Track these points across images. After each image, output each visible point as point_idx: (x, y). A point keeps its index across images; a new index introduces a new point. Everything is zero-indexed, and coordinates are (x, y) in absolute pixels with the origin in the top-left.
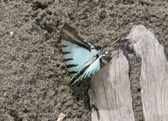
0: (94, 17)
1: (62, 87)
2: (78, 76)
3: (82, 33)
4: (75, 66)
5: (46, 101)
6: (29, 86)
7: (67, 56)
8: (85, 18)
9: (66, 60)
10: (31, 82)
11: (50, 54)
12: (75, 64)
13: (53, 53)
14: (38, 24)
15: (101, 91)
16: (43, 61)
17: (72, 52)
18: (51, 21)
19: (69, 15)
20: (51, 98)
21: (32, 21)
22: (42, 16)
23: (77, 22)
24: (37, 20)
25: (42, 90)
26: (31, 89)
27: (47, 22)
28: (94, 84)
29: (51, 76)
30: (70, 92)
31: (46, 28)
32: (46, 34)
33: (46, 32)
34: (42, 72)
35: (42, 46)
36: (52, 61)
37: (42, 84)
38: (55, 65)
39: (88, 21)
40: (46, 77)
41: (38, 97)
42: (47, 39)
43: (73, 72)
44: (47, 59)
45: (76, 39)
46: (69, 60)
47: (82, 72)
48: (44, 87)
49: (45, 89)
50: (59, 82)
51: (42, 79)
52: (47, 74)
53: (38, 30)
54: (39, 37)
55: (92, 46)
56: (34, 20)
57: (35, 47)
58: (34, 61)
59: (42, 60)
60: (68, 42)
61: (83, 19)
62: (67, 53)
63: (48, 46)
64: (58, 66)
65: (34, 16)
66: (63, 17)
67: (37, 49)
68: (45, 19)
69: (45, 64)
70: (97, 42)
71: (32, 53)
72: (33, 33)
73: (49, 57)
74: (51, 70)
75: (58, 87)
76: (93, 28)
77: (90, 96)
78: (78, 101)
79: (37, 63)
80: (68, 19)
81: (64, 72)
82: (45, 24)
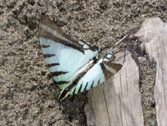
0: (92, 7)
1: (49, 103)
2: (70, 87)
3: (75, 29)
4: (64, 73)
5: (27, 121)
6: (5, 101)
7: (51, 60)
8: (80, 9)
9: (49, 66)
10: (7, 97)
11: (32, 58)
12: (64, 71)
13: (37, 56)
14: (16, 18)
15: (101, 107)
16: (24, 68)
17: (57, 54)
18: (33, 14)
19: (59, 5)
20: (34, 117)
21: (8, 14)
22: (21, 7)
23: (69, 14)
24: (15, 13)
25: (21, 107)
26: (6, 105)
27: (28, 15)
28: (92, 98)
29: (33, 88)
30: (60, 109)
31: (27, 23)
32: (27, 31)
33: (26, 28)
34: (22, 82)
35: (21, 47)
36: (36, 67)
37: (22, 98)
38: (39, 72)
39: (84, 13)
40: (28, 89)
41: (17, 117)
42: (28, 37)
43: (63, 82)
44: (28, 65)
45: (60, 36)
46: (53, 65)
47: (75, 83)
48: (25, 103)
49: (25, 106)
50: (45, 96)
51: (21, 91)
52: (29, 86)
53: (16, 26)
54: (17, 35)
55: (85, 46)
56: (11, 13)
57: (13, 49)
58: (11, 68)
59: (22, 67)
60: (49, 40)
61: (77, 10)
62: (49, 56)
63: (30, 48)
64: (43, 74)
65: (10, 7)
66: (50, 8)
67: (14, 51)
68: (25, 10)
69: (26, 71)
70: (97, 40)
71: (8, 57)
72: (10, 30)
73: (32, 62)
74: (34, 80)
75: (43, 102)
76: (91, 22)
77: (88, 114)
78: (71, 121)
79: (15, 70)
80: (57, 10)
81: (51, 82)
82: (26, 18)
